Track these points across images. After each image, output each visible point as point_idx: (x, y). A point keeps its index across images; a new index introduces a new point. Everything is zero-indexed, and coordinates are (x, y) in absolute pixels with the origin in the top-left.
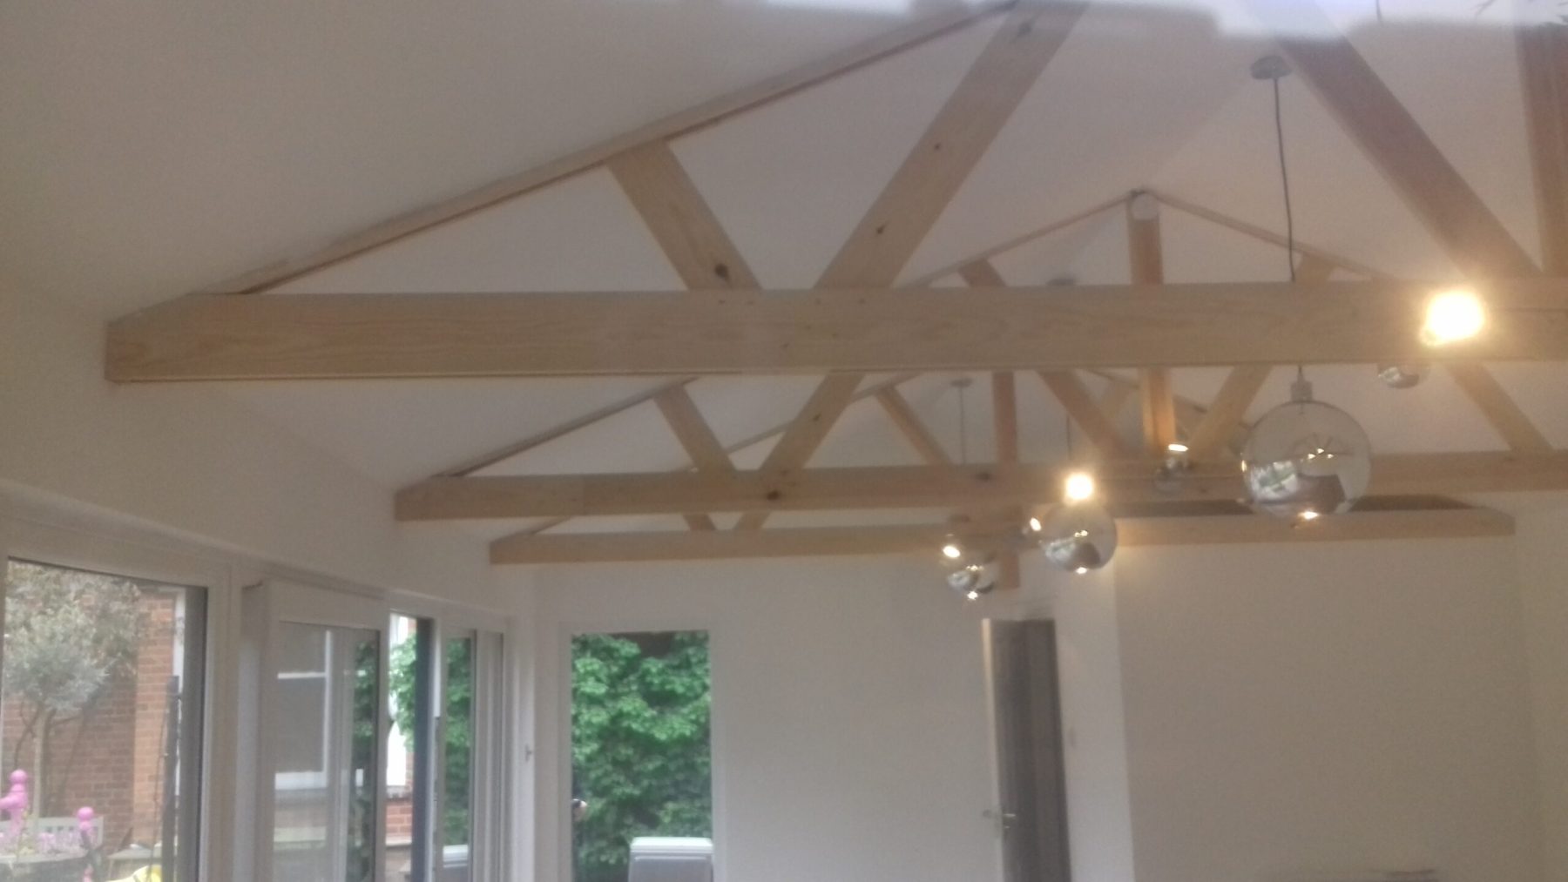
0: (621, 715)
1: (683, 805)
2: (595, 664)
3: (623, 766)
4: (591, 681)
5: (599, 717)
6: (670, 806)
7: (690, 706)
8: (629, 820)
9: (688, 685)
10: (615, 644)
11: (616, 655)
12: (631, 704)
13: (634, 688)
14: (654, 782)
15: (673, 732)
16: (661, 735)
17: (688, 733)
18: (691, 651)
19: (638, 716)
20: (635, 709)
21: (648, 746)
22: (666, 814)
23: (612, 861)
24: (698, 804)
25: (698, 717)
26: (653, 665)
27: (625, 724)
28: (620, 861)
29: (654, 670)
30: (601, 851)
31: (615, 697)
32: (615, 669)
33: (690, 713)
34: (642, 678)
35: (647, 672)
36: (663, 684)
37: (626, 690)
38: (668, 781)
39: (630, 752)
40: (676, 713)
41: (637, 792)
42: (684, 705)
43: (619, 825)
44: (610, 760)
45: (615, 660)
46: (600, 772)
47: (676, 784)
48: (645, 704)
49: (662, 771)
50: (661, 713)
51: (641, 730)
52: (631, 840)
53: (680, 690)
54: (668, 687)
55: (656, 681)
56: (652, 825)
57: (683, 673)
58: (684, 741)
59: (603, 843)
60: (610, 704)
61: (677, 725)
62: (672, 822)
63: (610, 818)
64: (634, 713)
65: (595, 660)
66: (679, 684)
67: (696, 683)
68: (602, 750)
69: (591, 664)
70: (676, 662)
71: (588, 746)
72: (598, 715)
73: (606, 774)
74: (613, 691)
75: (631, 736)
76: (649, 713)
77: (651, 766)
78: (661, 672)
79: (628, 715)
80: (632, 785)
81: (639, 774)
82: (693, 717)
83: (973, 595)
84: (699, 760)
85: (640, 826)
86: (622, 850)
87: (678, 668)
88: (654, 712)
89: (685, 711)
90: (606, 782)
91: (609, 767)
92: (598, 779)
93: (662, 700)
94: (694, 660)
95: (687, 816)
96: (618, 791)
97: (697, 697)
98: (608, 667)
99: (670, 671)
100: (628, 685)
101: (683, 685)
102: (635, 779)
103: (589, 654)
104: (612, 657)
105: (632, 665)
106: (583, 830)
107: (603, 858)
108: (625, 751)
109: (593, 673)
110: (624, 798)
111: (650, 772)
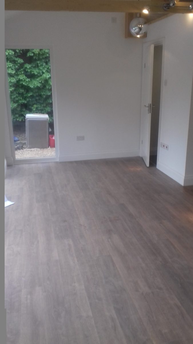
0: (19, 80)
1: (39, 106)
3: (22, 94)
4: (10, 69)
5: (14, 80)
6: (35, 106)
7: (39, 78)
8: (24, 110)
9: (38, 72)
10: (16, 59)
11: (17, 62)
12: (22, 77)
13: (23, 72)
14: (30, 100)
15: (35, 86)
16: (32, 86)
17: (39, 86)
18: (38, 62)
19: (25, 80)
20: (23, 78)
21: (27, 89)
22: (34, 108)
23: (20, 120)
24: (42, 105)
25: (42, 81)
26: (28, 66)
27: (21, 83)
28: (22, 120)
29: (28, 67)
30: (17, 118)
31: (18, 75)
32: (17, 67)
33: (39, 80)
34: (25, 70)
35: (26, 68)
36: (31, 72)
37: (21, 73)
38: (34, 99)
39: (23, 91)
40: (35, 80)
41: (26, 102)
42: (37, 78)
43: (21, 111)
44: (17, 93)
45: (17, 64)
46: (15, 96)
47: (36, 100)
48: (26, 78)
49: (32, 96)
50: (31, 80)
51: (26, 85)
52: (26, 115)
53: (36, 73)
54: (32, 73)
55: (29, 71)
56: (31, 111)
57: (36, 69)
58: (38, 88)
59: (17, 116)
60: (16, 77)
61: (35, 83)
62: (35, 110)
63: (19, 109)
64: (23, 80)
65: (11, 63)
66: (35, 72)
67: (41, 72)
68: (15, 90)
69: (10, 65)
70: (34, 66)
71: (11, 88)
72: (13, 80)
73: (17, 97)
74: (16, 73)
75: (23, 86)
76: (28, 80)
78: (30, 68)
79: (22, 80)
80: (24, 100)
81: (26, 97)
82: (40, 81)
84: (42, 94)
85: (27, 111)
86: (23, 117)
88: (29, 80)
89: (38, 79)
90: (17, 99)
91: (17, 95)
92: (14, 98)
93: (32, 76)
94: (39, 65)
95: (39, 109)
96: (20, 102)
97: (41, 76)
98: (15, 66)
99: (33, 68)
100: (21, 71)
101: (37, 72)
103: (9, 62)
104: (15, 63)
105: (22, 65)
107: (18, 120)
108: (22, 91)
109: (10, 67)
110: (22, 103)
111: (29, 96)
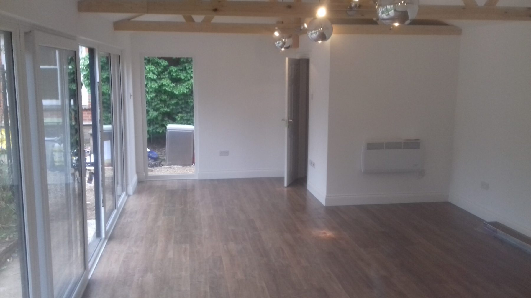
0: (162, 85)
1: (185, 115)
2: (153, 68)
3: (164, 101)
4: (151, 74)
5: (155, 85)
6: (180, 115)
7: (186, 83)
8: (166, 119)
9: (185, 76)
10: (160, 61)
11: (160, 65)
12: (166, 82)
13: (167, 76)
14: (174, 107)
15: (180, 92)
16: (177, 92)
17: (185, 92)
18: (186, 65)
19: (168, 85)
20: (167, 83)
21: (172, 95)
22: (179, 117)
23: (161, 132)
24: (189, 115)
25: (189, 87)
26: (173, 69)
27: (164, 88)
28: (163, 131)
29: (174, 70)
30: (157, 128)
31: (160, 79)
32: (160, 70)
33: (186, 85)
34: (169, 73)
35: (171, 71)
36: (177, 75)
37: (164, 77)
38: (179, 107)
39: (166, 97)
40: (181, 85)
41: (168, 110)
42: (184, 83)
43: (162, 120)
44: (159, 99)
45: (160, 67)
46: (156, 103)
47: (182, 108)
48: (171, 82)
49: (177, 104)
50: (176, 85)
51: (170, 90)
52: (167, 125)
53: (183, 78)
54: (178, 77)
55: (174, 75)
56: (174, 121)
57: (184, 72)
58: (184, 94)
59: (157, 126)
60: (158, 81)
61: (182, 89)
62: (180, 120)
63: (160, 118)
64: (167, 85)
65: (152, 66)
66: (182, 76)
67: (188, 76)
68: (156, 96)
69: (151, 67)
70: (181, 68)
71: (152, 94)
72: (154, 85)
73: (158, 104)
74: (159, 77)
75: (166, 92)
76: (172, 85)
77: (173, 102)
78: (176, 72)
79: (165, 85)
80: (167, 108)
81: (169, 104)
82: (187, 87)
83: (283, 49)
84: (189, 101)
85: (170, 121)
86: (164, 128)
87: (182, 70)
88: (174, 85)
89: (185, 85)
90: (158, 106)
91: (159, 102)
92: (155, 105)
93: (177, 81)
94: (187, 68)
95: (185, 118)
96: (162, 110)
97: (189, 80)
98: (158, 69)
99: (179, 71)
100: (165, 75)
101: (184, 76)
102: (168, 107)
103: (150, 64)
104: (159, 65)
105: (166, 69)
106: (150, 122)
107: (158, 131)
108: (164, 97)
109: (152, 71)
110: (164, 112)
111: (173, 104)
